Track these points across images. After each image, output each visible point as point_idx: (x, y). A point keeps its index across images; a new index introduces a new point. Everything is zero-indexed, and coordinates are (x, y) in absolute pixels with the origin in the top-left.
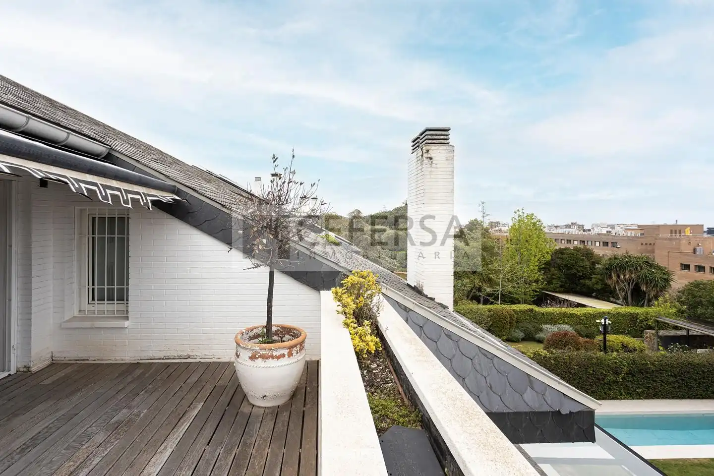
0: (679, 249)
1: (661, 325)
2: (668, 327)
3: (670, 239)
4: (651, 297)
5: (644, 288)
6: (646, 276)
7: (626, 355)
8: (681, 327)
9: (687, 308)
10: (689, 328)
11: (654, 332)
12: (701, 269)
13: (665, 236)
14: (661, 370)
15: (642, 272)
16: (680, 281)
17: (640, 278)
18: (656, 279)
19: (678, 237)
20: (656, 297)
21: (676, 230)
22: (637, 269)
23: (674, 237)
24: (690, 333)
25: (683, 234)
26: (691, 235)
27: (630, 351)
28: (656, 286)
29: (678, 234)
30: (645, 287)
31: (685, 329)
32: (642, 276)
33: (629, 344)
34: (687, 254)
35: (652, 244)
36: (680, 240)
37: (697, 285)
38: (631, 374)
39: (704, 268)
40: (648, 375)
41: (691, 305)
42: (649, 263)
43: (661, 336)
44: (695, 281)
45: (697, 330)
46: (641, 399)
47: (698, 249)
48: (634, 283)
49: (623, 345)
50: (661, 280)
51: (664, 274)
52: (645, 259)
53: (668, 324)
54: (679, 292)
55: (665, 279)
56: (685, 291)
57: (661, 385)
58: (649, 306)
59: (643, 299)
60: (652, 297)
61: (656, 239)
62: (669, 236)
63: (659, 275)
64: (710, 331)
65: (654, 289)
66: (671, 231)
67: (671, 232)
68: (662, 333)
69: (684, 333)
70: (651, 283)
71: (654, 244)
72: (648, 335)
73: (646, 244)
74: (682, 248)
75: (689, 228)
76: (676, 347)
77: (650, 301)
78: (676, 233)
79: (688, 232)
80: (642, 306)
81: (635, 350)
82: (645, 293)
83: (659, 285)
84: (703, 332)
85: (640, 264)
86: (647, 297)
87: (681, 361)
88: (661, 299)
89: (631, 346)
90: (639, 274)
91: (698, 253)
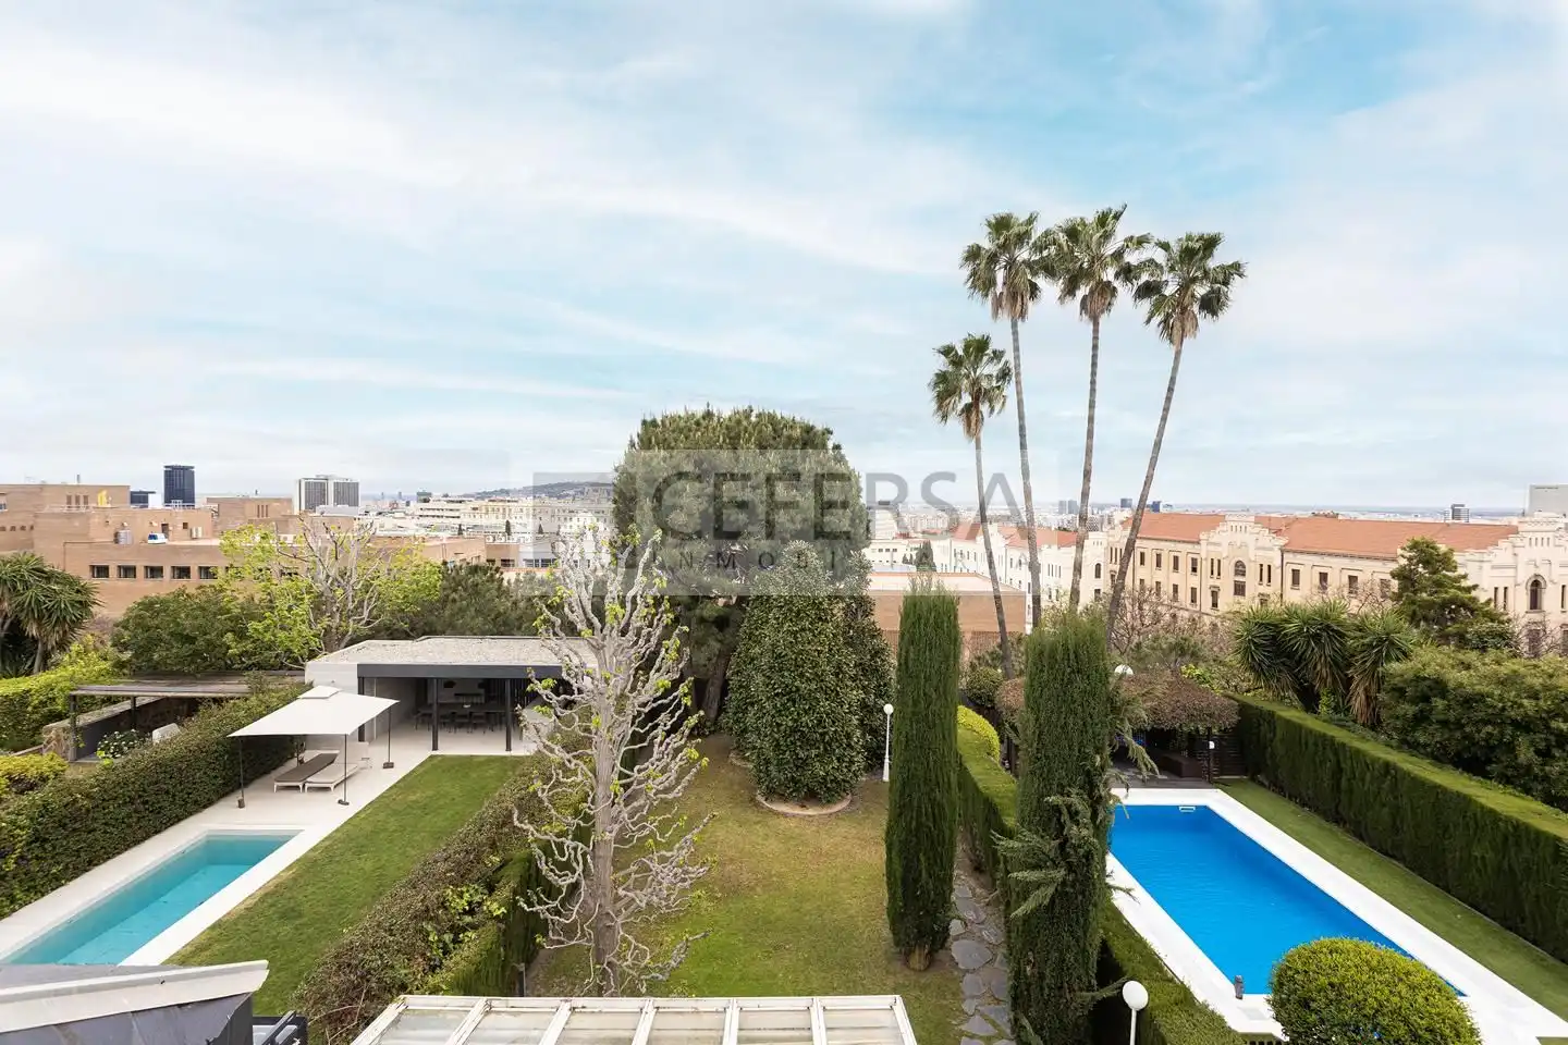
0: (86, 535)
1: (79, 704)
2: (93, 704)
3: (69, 516)
4: (49, 647)
5: (33, 630)
6: (38, 602)
7: (25, 800)
8: (117, 697)
9: (134, 656)
10: (135, 694)
11: (66, 723)
12: (155, 572)
13: (57, 510)
14: (104, 800)
15: (29, 593)
16: (114, 603)
17: (22, 611)
18: (63, 606)
19: (83, 510)
20: (62, 646)
21: (78, 497)
22: (15, 588)
23: (74, 510)
24: (138, 704)
25: (92, 505)
26: (109, 506)
27: (32, 787)
28: (61, 621)
29: (82, 505)
30: (35, 627)
31: (128, 698)
32: (30, 603)
33: (27, 770)
34: (102, 546)
35: (28, 528)
36: (87, 517)
37: (148, 605)
38: (36, 840)
39: (133, 569)
40: (77, 825)
41: (140, 647)
42: (45, 573)
43: (81, 728)
44: (146, 597)
45: (149, 692)
46: (63, 885)
47: (122, 533)
48: (8, 622)
49: (10, 779)
50: (73, 606)
51: (78, 591)
52: (32, 564)
53: (93, 697)
54: (117, 625)
55: (80, 602)
56: (128, 620)
57: (105, 832)
58: (45, 667)
59: (32, 655)
60: (53, 648)
61: (36, 516)
62: (65, 510)
63: (67, 596)
64: (178, 689)
65: (57, 628)
66: (69, 498)
67: (69, 502)
68: (86, 719)
69: (126, 706)
70: (50, 617)
71: (32, 528)
72: (53, 735)
73: (13, 528)
74: (92, 534)
75: (104, 493)
76: (115, 740)
77: (46, 656)
78: (77, 501)
79: (102, 500)
80: (29, 673)
81: (44, 780)
82: (35, 641)
83: (68, 618)
84: (160, 694)
85: (23, 576)
86: (39, 651)
87: (142, 765)
88: (74, 647)
89: (32, 773)
90: (20, 598)
91: (122, 542)
